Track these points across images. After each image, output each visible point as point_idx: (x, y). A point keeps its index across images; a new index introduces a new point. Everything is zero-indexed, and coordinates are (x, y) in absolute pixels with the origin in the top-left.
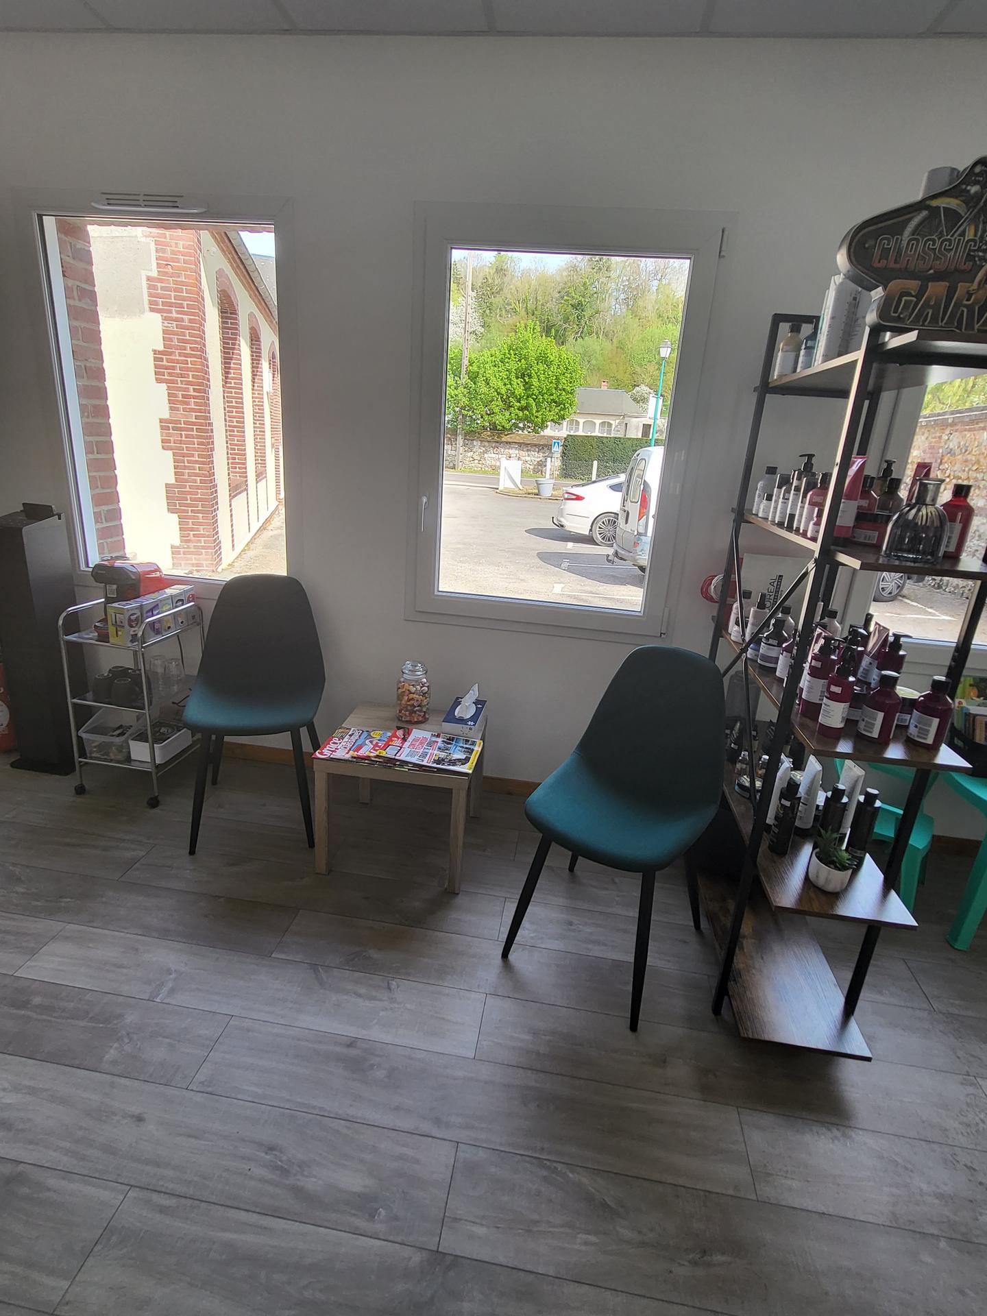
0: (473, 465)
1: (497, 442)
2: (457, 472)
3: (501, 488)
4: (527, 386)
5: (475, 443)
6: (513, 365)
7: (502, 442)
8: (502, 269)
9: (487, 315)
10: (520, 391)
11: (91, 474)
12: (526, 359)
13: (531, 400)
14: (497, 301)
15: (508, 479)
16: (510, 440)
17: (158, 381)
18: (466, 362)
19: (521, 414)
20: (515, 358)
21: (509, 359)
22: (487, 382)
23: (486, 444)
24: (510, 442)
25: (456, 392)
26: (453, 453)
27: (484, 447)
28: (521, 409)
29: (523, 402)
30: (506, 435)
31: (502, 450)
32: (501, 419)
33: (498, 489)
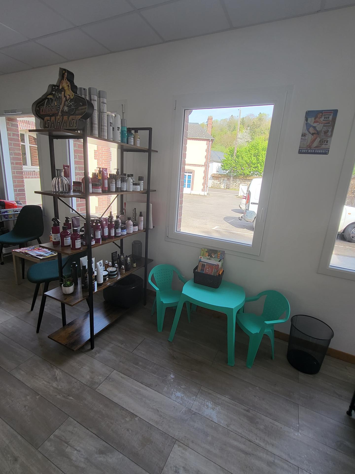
0: (236, 188)
1: (245, 180)
2: (229, 190)
3: (239, 195)
4: (258, 159)
5: (237, 180)
6: (253, 152)
7: (247, 180)
8: (261, 119)
9: (253, 135)
10: (254, 161)
11: (13, 179)
12: (258, 150)
13: (259, 165)
14: (258, 130)
15: (242, 193)
16: (250, 179)
17: (95, 159)
18: (236, 152)
19: (254, 169)
20: (254, 149)
21: (252, 150)
22: (242, 158)
23: (241, 180)
24: (250, 180)
25: (231, 162)
26: (229, 183)
27: (240, 181)
28: (255, 168)
29: (256, 165)
30: (249, 177)
31: (247, 182)
32: (247, 172)
33: (238, 196)
